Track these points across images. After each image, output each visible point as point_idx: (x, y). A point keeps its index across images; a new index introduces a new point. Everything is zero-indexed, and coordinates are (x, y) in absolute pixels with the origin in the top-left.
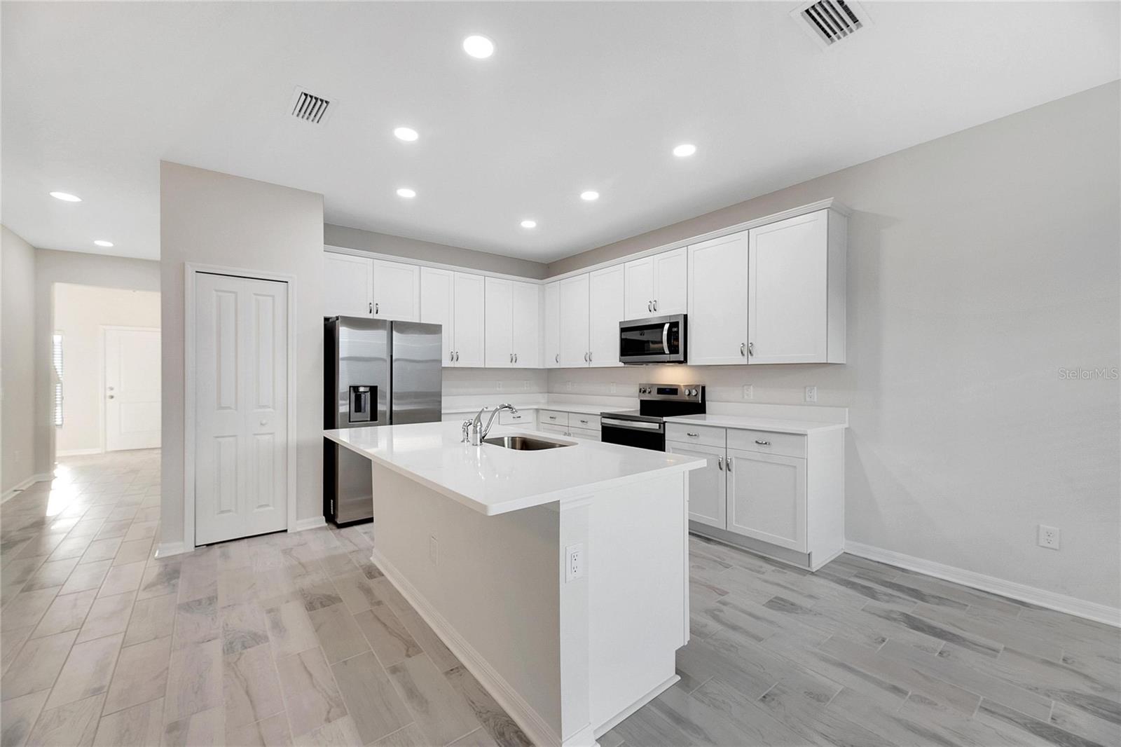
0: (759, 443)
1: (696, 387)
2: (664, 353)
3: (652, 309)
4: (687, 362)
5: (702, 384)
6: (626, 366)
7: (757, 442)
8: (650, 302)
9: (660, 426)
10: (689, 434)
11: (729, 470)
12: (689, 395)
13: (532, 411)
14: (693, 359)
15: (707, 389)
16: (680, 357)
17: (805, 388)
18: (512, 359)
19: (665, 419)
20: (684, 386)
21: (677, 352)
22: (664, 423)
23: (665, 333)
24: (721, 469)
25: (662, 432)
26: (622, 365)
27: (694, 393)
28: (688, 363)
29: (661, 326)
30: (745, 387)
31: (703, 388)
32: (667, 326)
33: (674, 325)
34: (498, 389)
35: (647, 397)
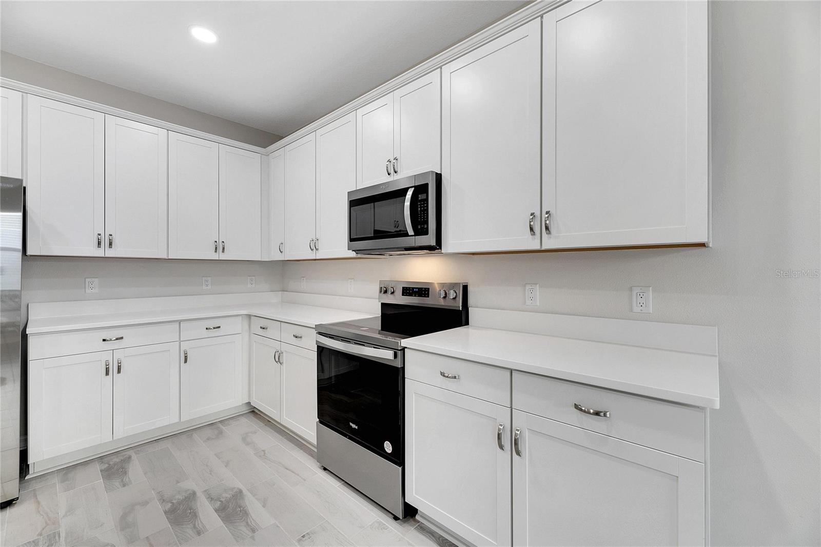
0: (581, 410)
1: (453, 286)
2: (406, 235)
3: (392, 172)
4: (440, 248)
5: (462, 280)
6: (359, 256)
7: (576, 407)
8: (389, 161)
9: (396, 356)
10: (443, 374)
11: (518, 453)
12: (445, 297)
13: (240, 318)
14: (450, 244)
15: (470, 289)
16: (430, 240)
17: (631, 289)
18: (216, 248)
19: (405, 342)
20: (437, 283)
21: (425, 232)
22: (403, 349)
23: (407, 204)
24: (501, 447)
25: (399, 365)
26: (353, 254)
27: (452, 295)
28: (444, 250)
29: (403, 192)
30: (528, 287)
31: (465, 288)
32: (410, 193)
33: (421, 189)
34: (204, 287)
35: (390, 299)
